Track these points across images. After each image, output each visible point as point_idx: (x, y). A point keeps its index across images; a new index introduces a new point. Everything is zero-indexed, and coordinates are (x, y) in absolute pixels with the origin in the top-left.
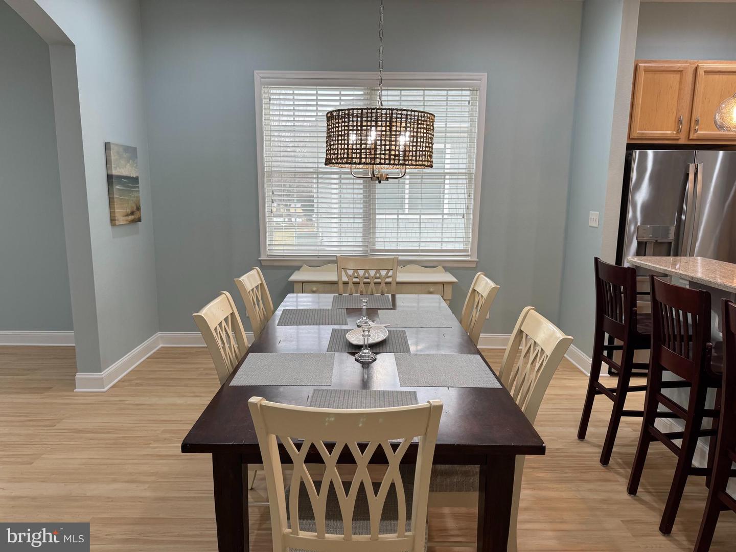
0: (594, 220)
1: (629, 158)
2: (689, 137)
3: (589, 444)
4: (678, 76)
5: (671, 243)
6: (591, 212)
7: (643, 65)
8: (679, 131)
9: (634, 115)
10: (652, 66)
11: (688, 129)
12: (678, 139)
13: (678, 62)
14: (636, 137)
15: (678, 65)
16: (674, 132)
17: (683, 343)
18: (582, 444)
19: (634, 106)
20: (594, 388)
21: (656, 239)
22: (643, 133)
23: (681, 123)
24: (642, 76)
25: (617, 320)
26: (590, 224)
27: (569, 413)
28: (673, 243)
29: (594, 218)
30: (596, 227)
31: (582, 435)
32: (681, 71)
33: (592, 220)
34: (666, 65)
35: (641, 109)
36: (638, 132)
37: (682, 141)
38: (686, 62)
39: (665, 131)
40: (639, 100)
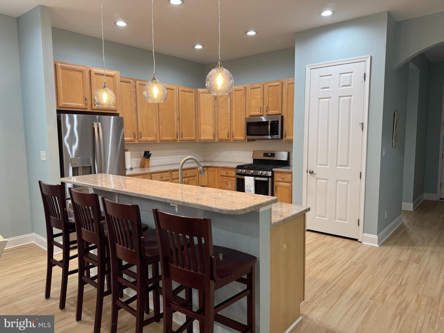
0: (44, 156)
1: (60, 118)
2: (92, 108)
3: (53, 299)
4: (81, 74)
5: (91, 166)
6: (41, 151)
7: (59, 64)
8: (86, 104)
9: (58, 92)
10: (65, 66)
11: (91, 104)
12: (86, 109)
13: (80, 66)
14: (62, 106)
15: (80, 68)
16: (84, 105)
17: (94, 223)
18: (49, 301)
19: (58, 88)
20: (51, 263)
21: (83, 165)
22: (65, 104)
23: (87, 100)
24: (60, 71)
25: (57, 218)
26: (42, 159)
27: (40, 284)
28: (92, 167)
29: (43, 156)
30: (45, 161)
31: (48, 296)
32: (82, 71)
33: (42, 156)
34: (73, 66)
35: (63, 89)
36: (63, 103)
37: (89, 110)
38: (84, 67)
39: (79, 104)
40: (60, 85)
